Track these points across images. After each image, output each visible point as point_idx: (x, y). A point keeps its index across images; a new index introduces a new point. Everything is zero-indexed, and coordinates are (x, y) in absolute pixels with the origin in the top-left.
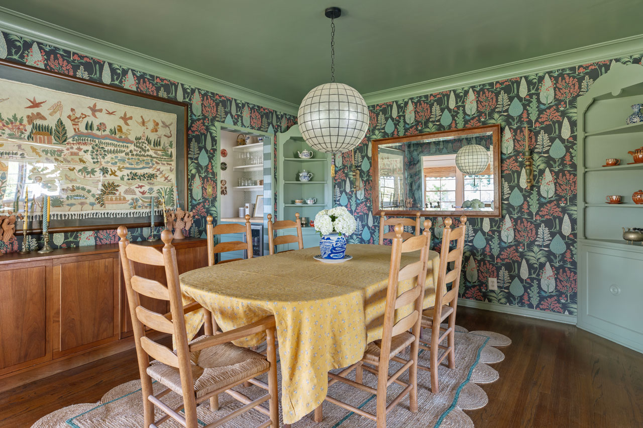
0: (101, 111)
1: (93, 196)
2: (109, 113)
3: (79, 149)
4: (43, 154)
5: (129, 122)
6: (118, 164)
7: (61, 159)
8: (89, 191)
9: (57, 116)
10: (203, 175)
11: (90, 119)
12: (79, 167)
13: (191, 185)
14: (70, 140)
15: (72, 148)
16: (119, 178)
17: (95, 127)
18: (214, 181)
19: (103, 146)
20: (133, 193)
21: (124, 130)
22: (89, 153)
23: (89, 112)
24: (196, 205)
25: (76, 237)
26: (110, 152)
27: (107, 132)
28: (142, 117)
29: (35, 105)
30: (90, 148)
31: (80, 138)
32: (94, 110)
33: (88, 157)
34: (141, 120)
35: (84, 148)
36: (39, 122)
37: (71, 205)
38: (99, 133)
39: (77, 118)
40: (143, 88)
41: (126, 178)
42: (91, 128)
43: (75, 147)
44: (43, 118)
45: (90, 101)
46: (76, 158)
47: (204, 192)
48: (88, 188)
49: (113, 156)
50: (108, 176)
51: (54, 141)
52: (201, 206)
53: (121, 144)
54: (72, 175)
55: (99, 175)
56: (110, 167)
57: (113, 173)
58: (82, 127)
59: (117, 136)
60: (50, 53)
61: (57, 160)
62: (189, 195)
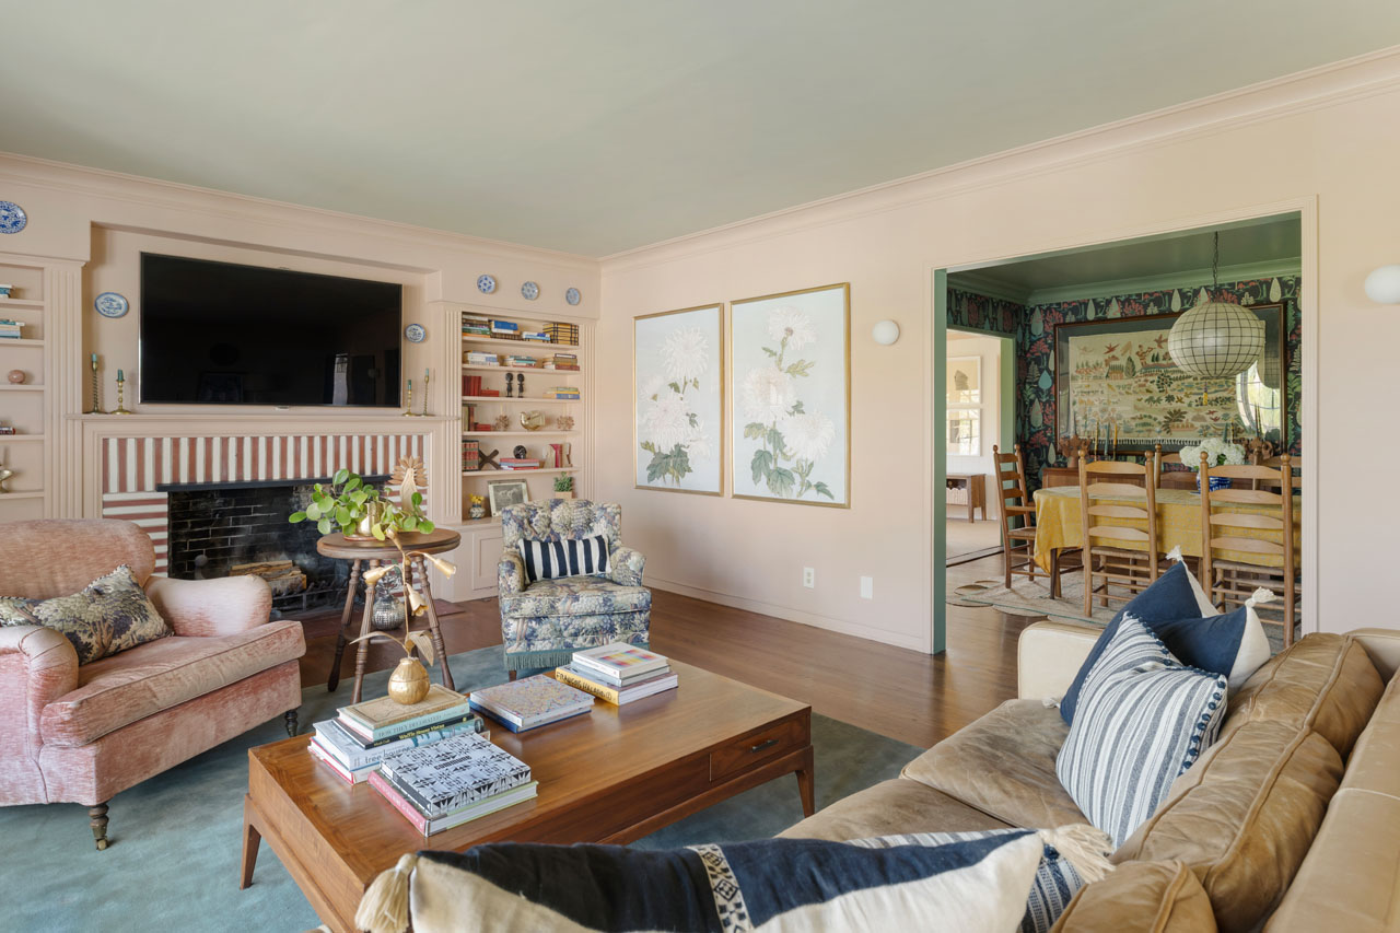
1: (1160, 423)
3: (1146, 381)
4: (1116, 389)
6: (1185, 390)
7: (1131, 391)
8: (1155, 419)
9: (1127, 355)
11: (1155, 352)
12: (1148, 396)
13: (1294, 408)
14: (1138, 374)
15: (1140, 381)
16: (1185, 405)
17: (1161, 358)
19: (1169, 374)
20: (1203, 419)
22: (1155, 382)
23: (1155, 345)
26: (1176, 379)
29: (1111, 349)
30: (1156, 378)
31: (1147, 369)
32: (1160, 341)
33: (1154, 387)
35: (1151, 379)
36: (1114, 363)
37: (1140, 432)
38: (1164, 362)
41: (1194, 404)
42: (1157, 359)
43: (1143, 379)
44: (1117, 359)
46: (1144, 389)
48: (1154, 416)
49: (1179, 382)
50: (1174, 403)
51: (1125, 377)
54: (1140, 404)
55: (1164, 403)
56: (1176, 394)
57: (1180, 400)
58: (1149, 361)
60: (1125, 302)
61: (1127, 393)
62: (1290, 422)
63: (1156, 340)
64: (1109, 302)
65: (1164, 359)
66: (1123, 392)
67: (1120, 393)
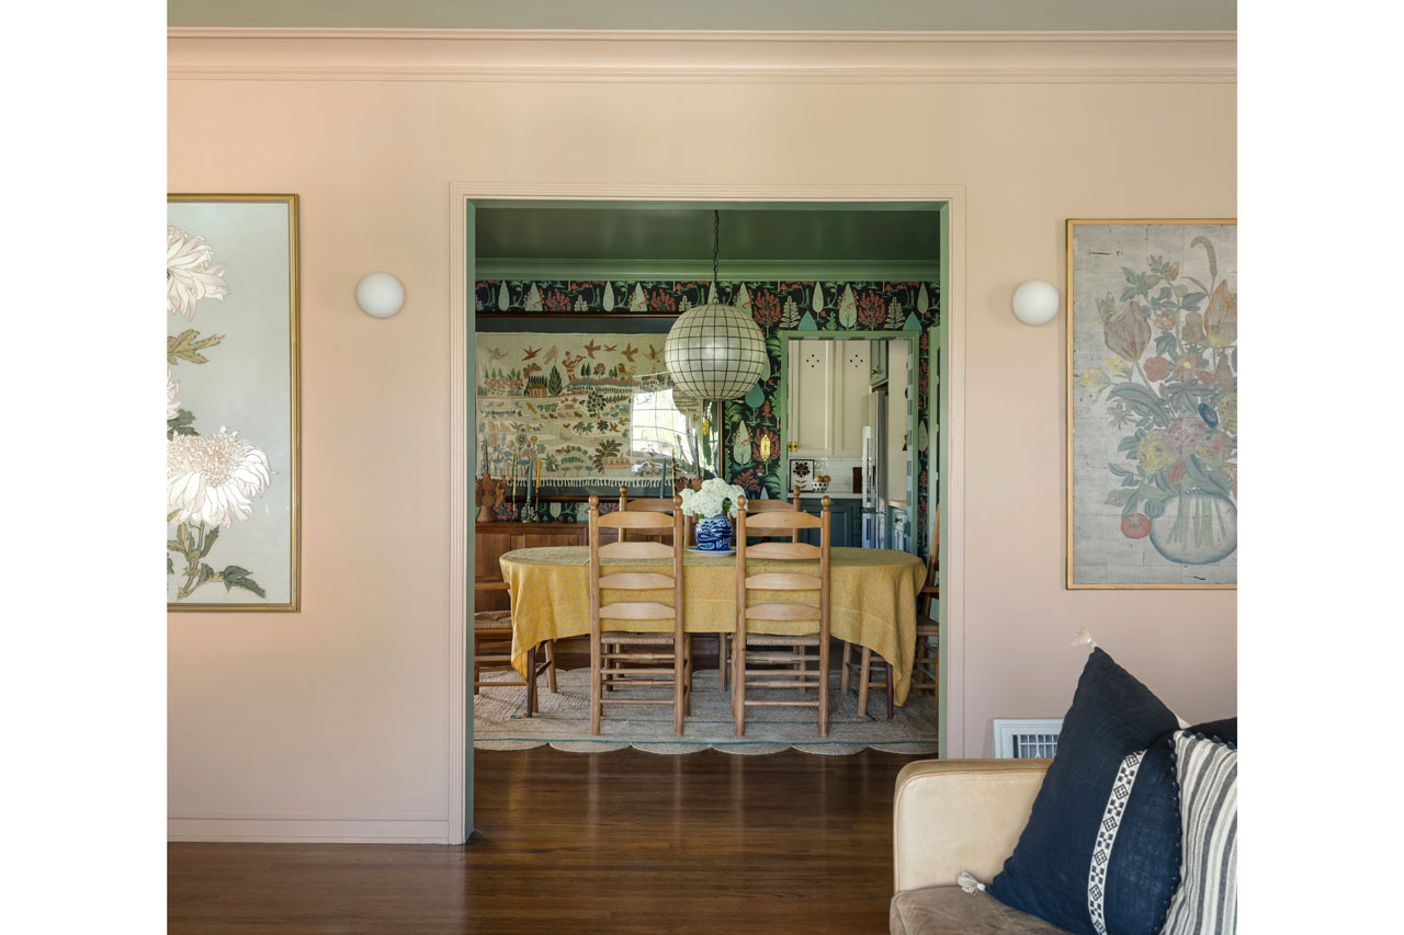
0: (598, 348)
1: (590, 458)
2: (609, 349)
3: (574, 400)
4: (538, 410)
5: (634, 356)
6: (620, 416)
7: (555, 414)
8: (586, 452)
9: (552, 364)
10: (753, 423)
11: (585, 362)
12: (574, 422)
13: (731, 442)
14: (565, 391)
15: (567, 400)
16: (620, 434)
17: (592, 371)
18: (775, 433)
19: (602, 393)
21: (627, 369)
22: (585, 404)
23: (585, 353)
24: (739, 473)
25: (574, 509)
26: (610, 400)
27: (606, 375)
28: (651, 346)
29: (532, 355)
30: (586, 398)
31: (576, 386)
32: (591, 348)
33: (584, 409)
34: (649, 351)
35: (580, 398)
36: (534, 374)
37: (567, 469)
38: (596, 377)
39: (572, 362)
42: (588, 373)
43: (570, 398)
44: (538, 369)
45: (585, 338)
46: (571, 412)
47: (755, 451)
48: (584, 448)
49: (613, 404)
50: (607, 432)
51: (549, 394)
52: (748, 473)
53: (623, 388)
54: (566, 432)
55: (595, 430)
56: (611, 420)
57: (614, 428)
58: (578, 375)
59: (619, 379)
60: (548, 290)
61: (551, 416)
62: (727, 457)
63: (586, 347)
64: (527, 288)
65: (596, 373)
66: (547, 414)
67: (542, 416)
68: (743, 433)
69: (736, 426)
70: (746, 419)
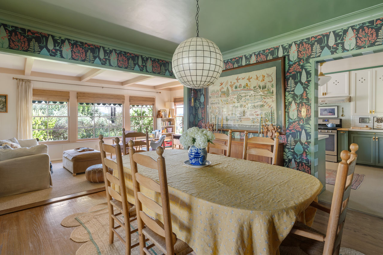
0: (240, 79)
1: (238, 117)
2: (243, 79)
3: (233, 98)
5: (251, 80)
6: (246, 102)
7: (228, 103)
8: (236, 115)
9: (227, 86)
10: (298, 102)
11: (236, 84)
12: (233, 105)
13: (288, 109)
14: (230, 95)
15: (231, 98)
16: (247, 108)
17: (238, 87)
18: (308, 105)
19: (241, 94)
20: (253, 115)
21: (249, 85)
22: (236, 99)
23: (236, 81)
24: (292, 123)
25: (234, 134)
27: (242, 88)
28: (256, 75)
29: (222, 84)
30: (236, 96)
31: (233, 93)
32: (237, 79)
33: (236, 100)
34: (256, 77)
35: (235, 97)
36: (222, 90)
37: (231, 121)
39: (232, 85)
40: (259, 60)
41: (250, 108)
43: (232, 97)
44: (223, 88)
45: (235, 76)
46: (232, 102)
47: (299, 113)
50: (242, 108)
51: (226, 96)
52: (296, 123)
53: (247, 92)
55: (239, 108)
56: (243, 104)
57: (245, 106)
58: (234, 89)
59: (246, 89)
60: (226, 62)
61: (227, 103)
62: (287, 116)
63: (236, 79)
65: (239, 88)
66: (226, 103)
67: (224, 103)
68: (294, 106)
69: (290, 103)
70: (295, 100)
